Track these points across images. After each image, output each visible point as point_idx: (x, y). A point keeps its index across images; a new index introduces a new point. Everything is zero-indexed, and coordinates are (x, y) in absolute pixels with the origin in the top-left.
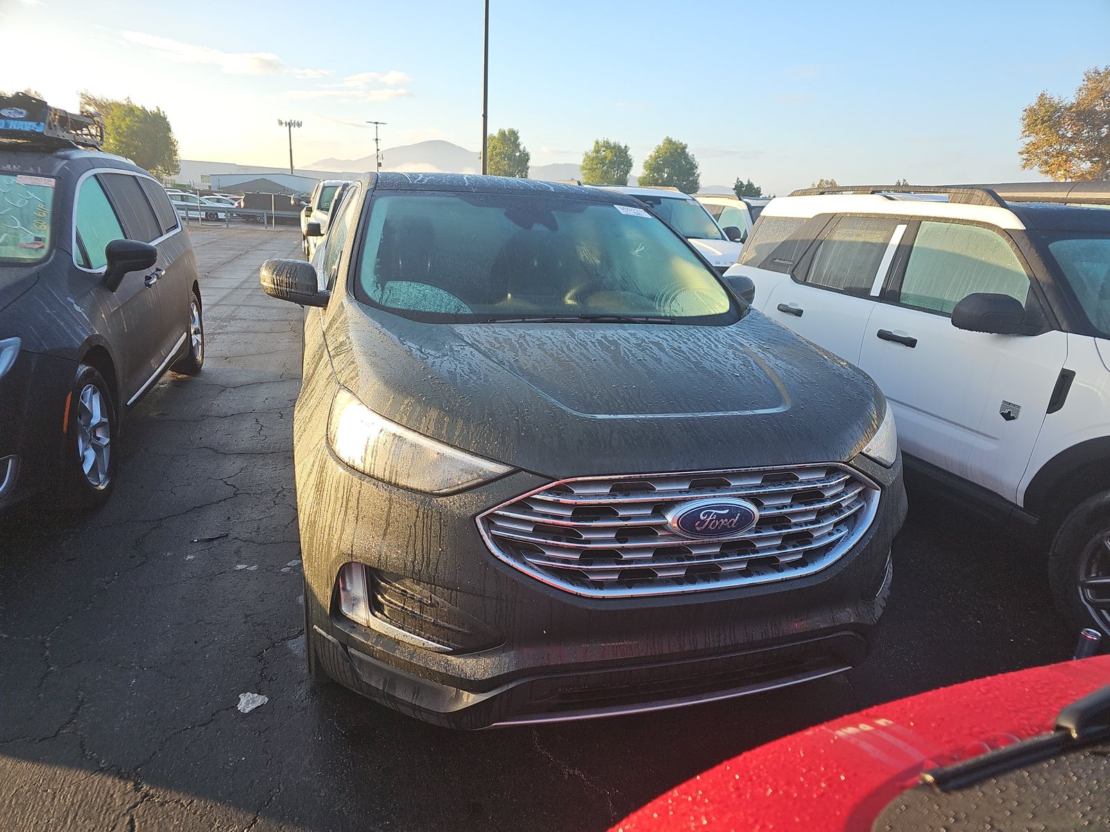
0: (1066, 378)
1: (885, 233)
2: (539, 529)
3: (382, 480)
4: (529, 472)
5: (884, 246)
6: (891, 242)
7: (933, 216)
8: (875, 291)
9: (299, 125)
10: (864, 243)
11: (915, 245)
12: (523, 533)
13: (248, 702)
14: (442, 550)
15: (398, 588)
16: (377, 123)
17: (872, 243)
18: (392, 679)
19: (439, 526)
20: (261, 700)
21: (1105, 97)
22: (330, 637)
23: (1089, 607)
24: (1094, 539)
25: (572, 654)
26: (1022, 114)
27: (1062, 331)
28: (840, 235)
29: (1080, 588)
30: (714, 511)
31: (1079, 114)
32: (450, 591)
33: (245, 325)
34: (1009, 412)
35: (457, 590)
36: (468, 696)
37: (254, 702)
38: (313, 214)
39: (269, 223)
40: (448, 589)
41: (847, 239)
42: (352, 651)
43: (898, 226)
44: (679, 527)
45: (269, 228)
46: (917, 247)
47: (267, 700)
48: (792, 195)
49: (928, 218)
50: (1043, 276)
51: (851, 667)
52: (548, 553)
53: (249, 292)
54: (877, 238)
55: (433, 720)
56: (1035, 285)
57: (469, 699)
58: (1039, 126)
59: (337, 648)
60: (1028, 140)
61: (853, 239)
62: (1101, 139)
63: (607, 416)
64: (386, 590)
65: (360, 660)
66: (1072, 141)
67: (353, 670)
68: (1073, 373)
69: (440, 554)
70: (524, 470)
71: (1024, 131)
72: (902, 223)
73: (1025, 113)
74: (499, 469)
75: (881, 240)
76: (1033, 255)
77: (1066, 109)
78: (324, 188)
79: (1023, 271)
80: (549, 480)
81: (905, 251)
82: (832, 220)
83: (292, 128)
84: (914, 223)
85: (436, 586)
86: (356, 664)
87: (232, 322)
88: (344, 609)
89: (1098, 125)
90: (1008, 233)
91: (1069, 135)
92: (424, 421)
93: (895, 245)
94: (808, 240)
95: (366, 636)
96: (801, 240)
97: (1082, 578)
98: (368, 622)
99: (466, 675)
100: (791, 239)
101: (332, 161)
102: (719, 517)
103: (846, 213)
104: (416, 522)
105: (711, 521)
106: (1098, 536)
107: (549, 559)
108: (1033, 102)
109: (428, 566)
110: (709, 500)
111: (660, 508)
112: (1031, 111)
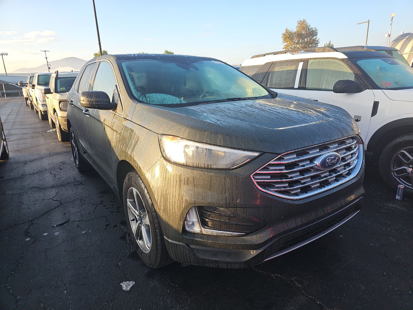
0: (376, 105)
1: (295, 66)
2: (273, 176)
3: (204, 168)
4: (269, 153)
5: (296, 71)
6: (299, 69)
7: (312, 58)
8: (296, 86)
9: (7, 54)
10: (288, 71)
11: (308, 68)
12: (267, 179)
13: (126, 286)
14: (238, 192)
15: (217, 213)
16: (45, 51)
17: (291, 70)
18: (215, 254)
19: (236, 182)
20: (132, 283)
21: (304, 29)
22: (180, 243)
23: (396, 178)
24: (394, 156)
25: (292, 224)
26: (282, 36)
27: (370, 89)
28: (276, 69)
29: (392, 173)
30: (330, 158)
31: (298, 35)
32: (243, 209)
33: (18, 136)
34: (357, 119)
35: (247, 208)
36: (253, 252)
37: (129, 285)
38: (35, 87)
39: (3, 96)
40: (242, 208)
41: (281, 70)
42: (192, 246)
43: (300, 63)
44: (321, 166)
45: (4, 98)
46: (308, 69)
47: (134, 282)
48: (252, 58)
49: (311, 59)
50: (359, 72)
51: (360, 210)
52: (276, 186)
53: (11, 124)
54: (293, 68)
55: (237, 267)
56: (356, 76)
57: (254, 253)
58: (287, 39)
59: (185, 247)
60: (285, 44)
61: (283, 69)
62: (305, 42)
63: (283, 128)
64: (210, 215)
65: (198, 250)
66: (297, 43)
67: (194, 255)
68: (378, 102)
69: (238, 194)
70: (267, 153)
71: (283, 41)
72: (301, 61)
73: (283, 35)
74: (256, 154)
75: (294, 69)
76: (353, 66)
77: (294, 33)
78: (39, 76)
79: (351, 71)
80: (277, 155)
81: (305, 71)
82: (272, 64)
83: (3, 56)
84: (306, 61)
85: (236, 208)
86: (196, 252)
87: (11, 136)
88: (187, 229)
89: (304, 38)
90: (343, 60)
91: (296, 42)
92: (217, 140)
93: (300, 70)
94: (264, 73)
95: (201, 238)
96: (261, 73)
97: (392, 169)
98: (201, 231)
99: (253, 243)
100: (257, 73)
101: (24, 69)
102: (332, 160)
103: (278, 61)
104: (225, 182)
105: (330, 161)
106: (396, 154)
107: (278, 188)
108: (284, 31)
109: (233, 200)
110: (326, 154)
111: (312, 160)
112: (284, 35)
